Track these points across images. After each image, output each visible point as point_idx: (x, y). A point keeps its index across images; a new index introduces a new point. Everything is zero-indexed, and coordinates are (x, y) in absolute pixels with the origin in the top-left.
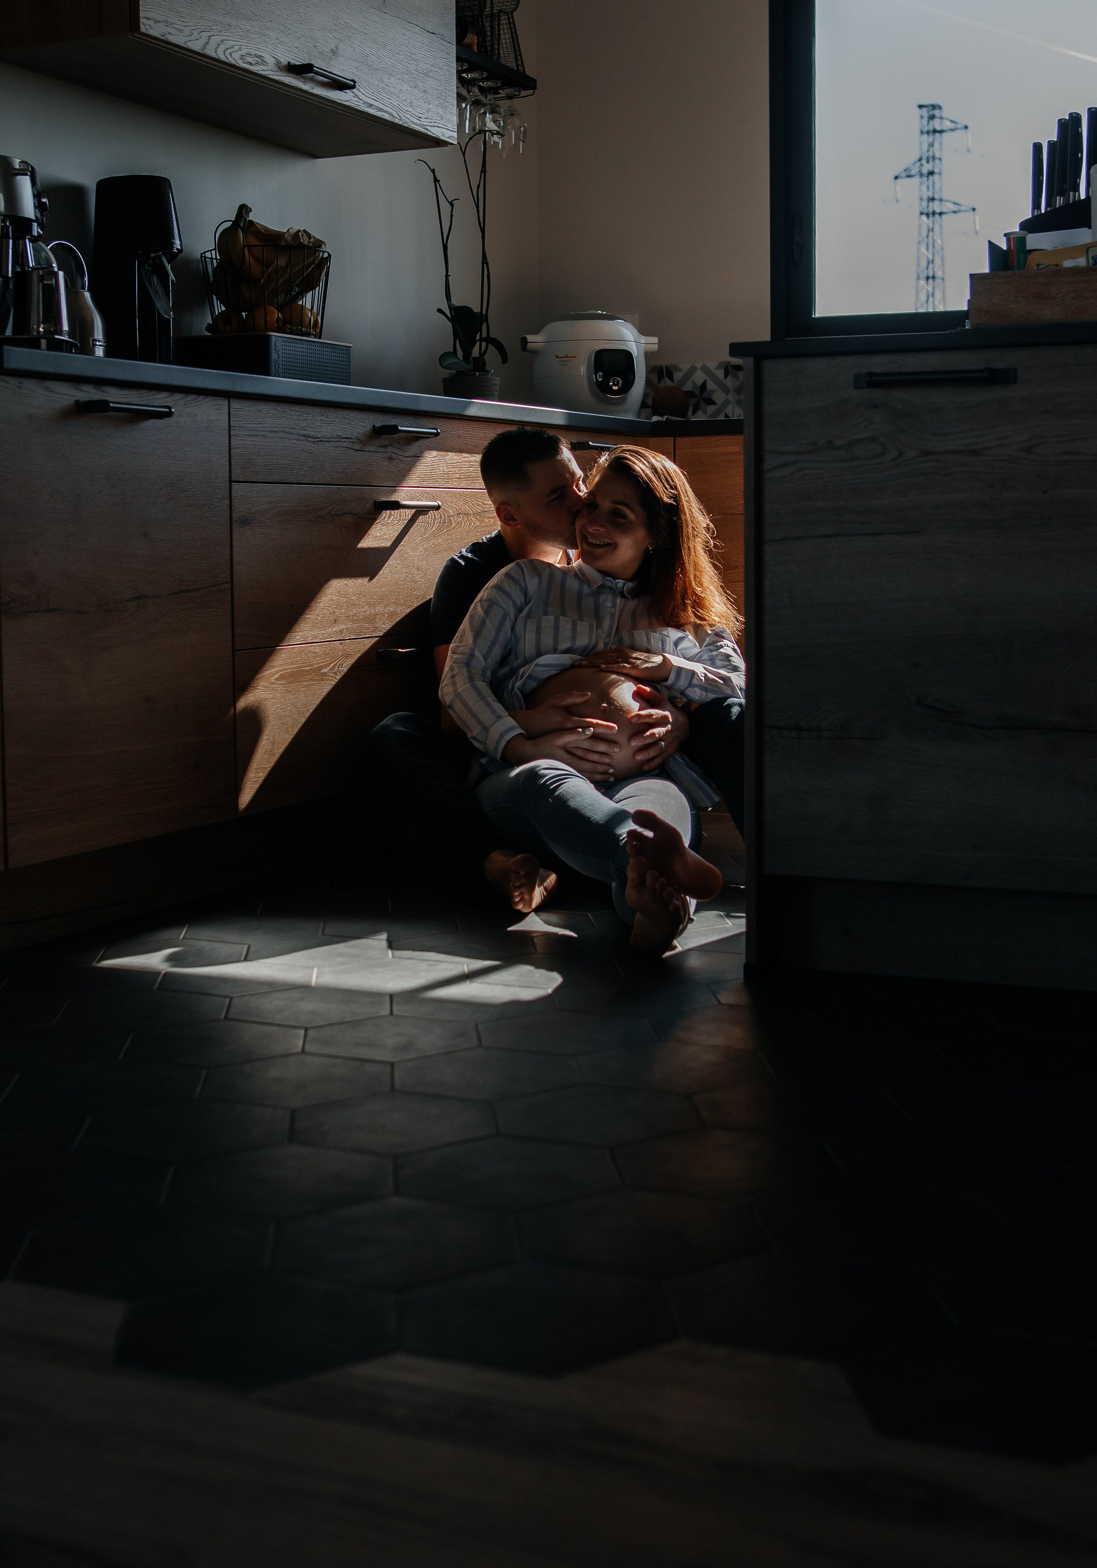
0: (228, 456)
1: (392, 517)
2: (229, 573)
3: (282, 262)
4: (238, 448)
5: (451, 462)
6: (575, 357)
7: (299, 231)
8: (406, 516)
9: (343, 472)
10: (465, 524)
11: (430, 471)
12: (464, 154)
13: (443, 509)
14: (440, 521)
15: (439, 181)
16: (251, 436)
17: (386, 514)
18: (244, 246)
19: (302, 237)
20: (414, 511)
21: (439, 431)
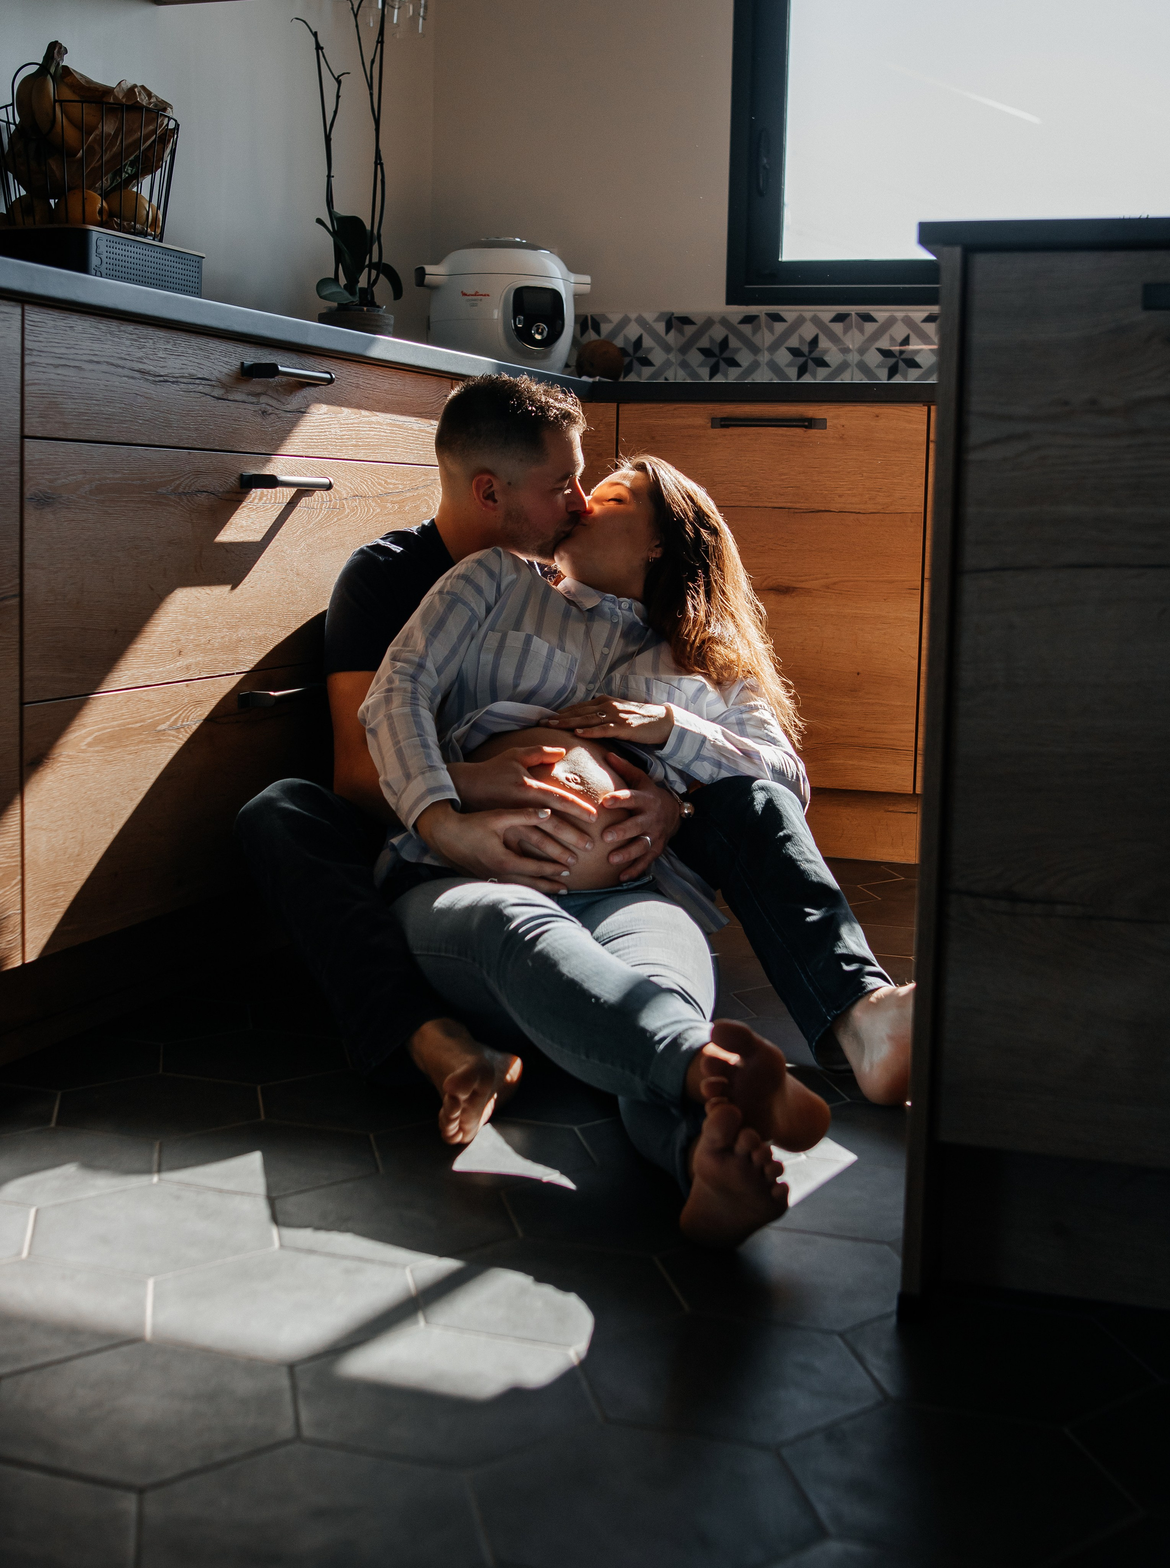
0: (19, 395)
1: (265, 498)
2: (17, 581)
3: (109, 128)
4: (35, 384)
5: (347, 422)
6: (488, 295)
7: (135, 86)
8: (283, 498)
9: (196, 429)
10: (361, 510)
11: (318, 434)
12: (356, 16)
13: (336, 490)
14: (330, 505)
15: (322, 48)
16: (57, 366)
17: (256, 493)
18: (55, 101)
19: (140, 94)
20: (294, 490)
21: (334, 376)
